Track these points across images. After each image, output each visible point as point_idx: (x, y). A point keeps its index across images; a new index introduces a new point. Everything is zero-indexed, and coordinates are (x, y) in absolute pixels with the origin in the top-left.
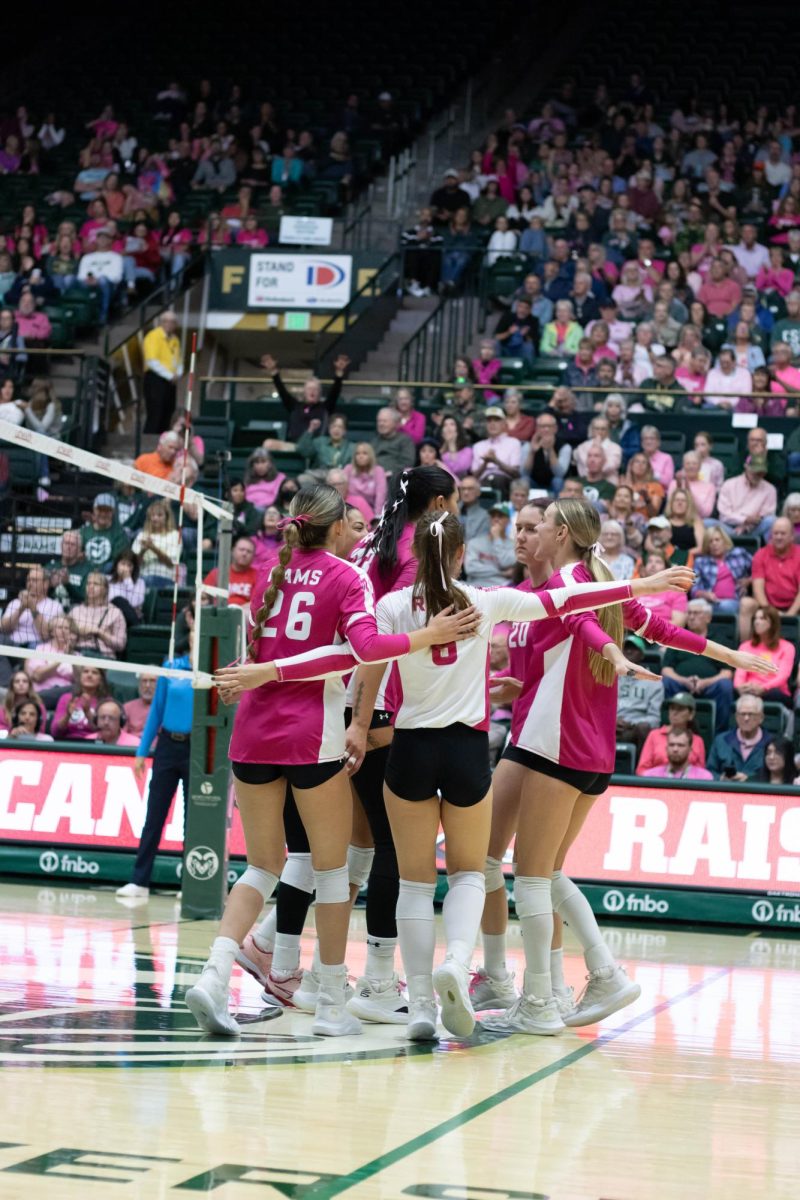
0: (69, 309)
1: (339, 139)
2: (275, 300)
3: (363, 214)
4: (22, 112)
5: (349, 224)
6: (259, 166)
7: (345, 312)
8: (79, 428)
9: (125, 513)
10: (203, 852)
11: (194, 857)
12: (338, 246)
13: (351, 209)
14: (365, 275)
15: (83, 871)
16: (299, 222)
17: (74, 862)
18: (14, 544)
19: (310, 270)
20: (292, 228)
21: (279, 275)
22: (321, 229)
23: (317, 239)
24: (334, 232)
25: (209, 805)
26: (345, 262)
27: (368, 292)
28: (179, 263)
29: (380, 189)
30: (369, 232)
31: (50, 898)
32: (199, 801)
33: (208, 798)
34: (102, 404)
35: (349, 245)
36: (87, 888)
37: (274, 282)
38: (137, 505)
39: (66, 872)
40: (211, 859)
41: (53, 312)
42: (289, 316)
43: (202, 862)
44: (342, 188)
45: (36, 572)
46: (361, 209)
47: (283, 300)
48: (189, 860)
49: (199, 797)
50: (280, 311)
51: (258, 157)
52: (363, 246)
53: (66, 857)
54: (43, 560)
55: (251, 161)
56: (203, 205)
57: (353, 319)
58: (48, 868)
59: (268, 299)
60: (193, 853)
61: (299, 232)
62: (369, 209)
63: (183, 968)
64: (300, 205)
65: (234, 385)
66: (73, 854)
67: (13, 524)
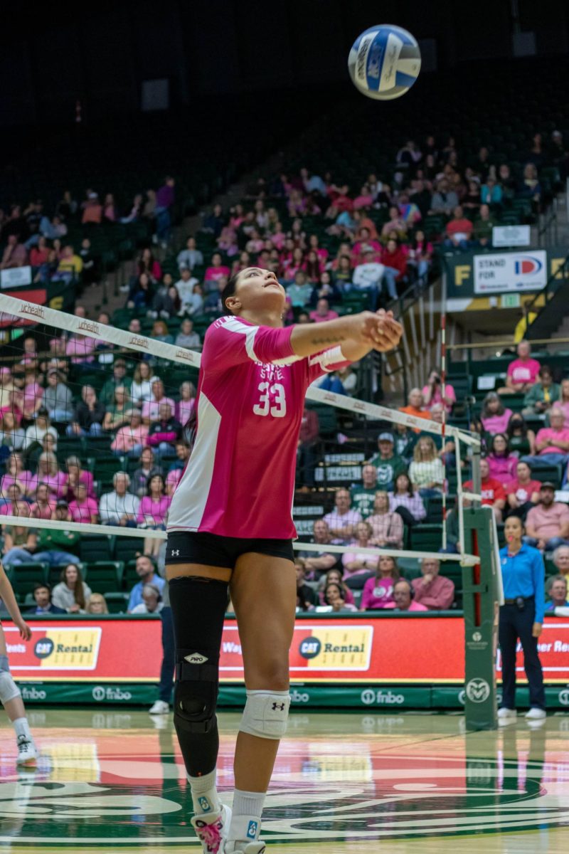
0: (349, 307)
1: (529, 168)
2: (494, 287)
3: (551, 220)
4: (304, 172)
5: (542, 228)
6: (473, 193)
7: (545, 291)
8: (364, 390)
9: (402, 445)
10: (478, 682)
11: (472, 687)
12: (535, 244)
13: (542, 218)
14: (556, 263)
15: (393, 702)
16: (506, 230)
18: (325, 475)
19: (517, 264)
20: (501, 235)
21: (495, 269)
22: (523, 234)
23: (520, 241)
24: (532, 235)
25: (479, 648)
26: (541, 256)
27: (559, 276)
28: (423, 267)
29: (561, 202)
30: (556, 233)
31: (371, 722)
32: (473, 646)
33: (479, 643)
34: (378, 372)
35: (543, 243)
36: (395, 713)
37: (492, 275)
38: (408, 439)
39: (380, 703)
40: (484, 687)
42: (504, 297)
43: (478, 690)
44: (534, 204)
45: (342, 493)
46: (549, 216)
47: (499, 286)
48: (469, 689)
49: (472, 643)
50: (498, 295)
51: (473, 187)
52: (553, 243)
53: (380, 693)
54: (345, 484)
55: (469, 190)
56: (437, 225)
57: (551, 295)
58: (367, 702)
59: (489, 287)
60: (471, 684)
61: (506, 237)
62: (554, 217)
63: (470, 765)
64: (505, 218)
65: (470, 350)
66: (384, 690)
67: (323, 461)
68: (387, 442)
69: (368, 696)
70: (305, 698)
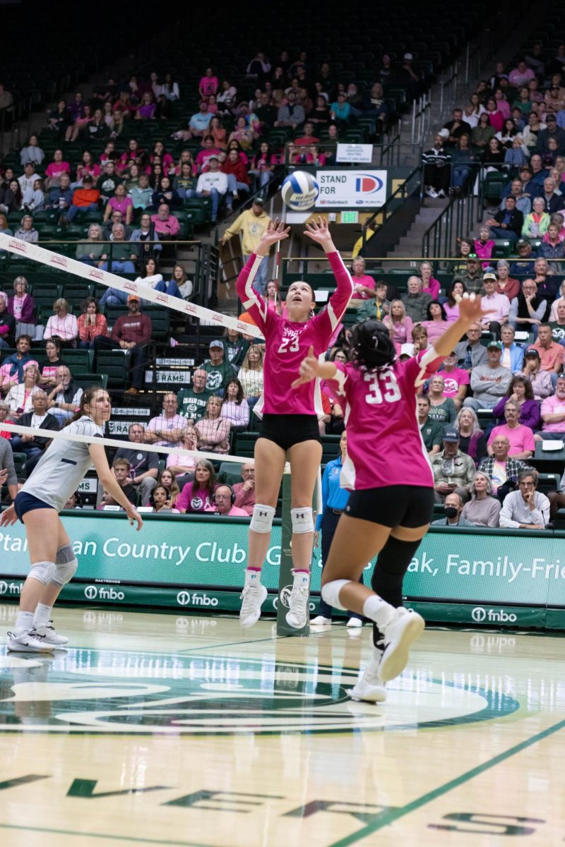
0: (189, 213)
1: (377, 88)
2: (334, 202)
3: (395, 140)
4: (154, 76)
5: (385, 147)
6: (319, 109)
7: (383, 209)
8: (198, 295)
9: (232, 354)
11: (286, 593)
12: (378, 163)
13: (386, 138)
14: (397, 183)
15: (207, 604)
16: (349, 147)
17: (201, 598)
18: (155, 378)
19: (358, 181)
20: (345, 152)
21: (336, 185)
22: (365, 152)
23: (362, 159)
24: (374, 154)
26: (382, 175)
27: (399, 195)
28: (265, 178)
29: (406, 123)
30: (398, 154)
31: (185, 623)
34: (214, 278)
35: (385, 163)
36: (210, 616)
37: (333, 190)
38: (240, 348)
39: (195, 605)
41: (178, 215)
42: (343, 213)
44: (379, 123)
45: (170, 396)
46: (393, 137)
47: (339, 202)
48: (282, 594)
50: (338, 210)
51: (320, 102)
52: (395, 163)
53: (195, 595)
54: (175, 388)
55: (316, 105)
56: (282, 138)
57: (388, 215)
58: (183, 603)
59: (329, 202)
60: (284, 590)
61: (349, 154)
62: (398, 137)
63: (279, 669)
64: (350, 135)
65: (306, 262)
66: (200, 592)
67: (154, 363)
68: (217, 349)
69: (183, 596)
70: (121, 596)
